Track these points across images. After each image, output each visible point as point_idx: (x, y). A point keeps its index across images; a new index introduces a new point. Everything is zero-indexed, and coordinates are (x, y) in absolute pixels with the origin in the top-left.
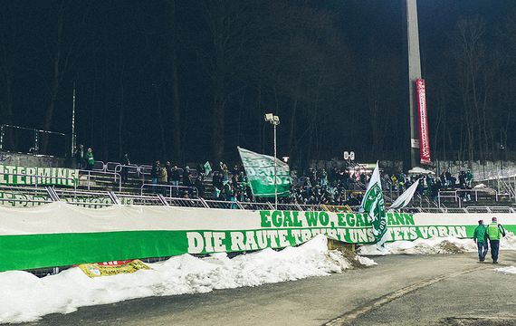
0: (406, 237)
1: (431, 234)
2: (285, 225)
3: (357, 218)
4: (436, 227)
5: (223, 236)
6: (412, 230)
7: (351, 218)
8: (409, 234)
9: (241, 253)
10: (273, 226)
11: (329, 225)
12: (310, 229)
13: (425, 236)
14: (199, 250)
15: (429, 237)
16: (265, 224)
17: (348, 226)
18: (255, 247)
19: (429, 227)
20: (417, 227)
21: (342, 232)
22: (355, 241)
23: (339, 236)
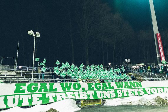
0: (137, 94)
1: (153, 92)
2: (40, 91)
3: (103, 85)
4: (156, 88)
6: (141, 90)
7: (98, 85)
8: (139, 92)
10: (27, 92)
11: (81, 89)
12: (65, 92)
13: (149, 93)
15: (151, 93)
16: (18, 91)
17: (95, 89)
18: (3, 106)
19: (151, 88)
20: (144, 89)
21: (91, 93)
22: (101, 98)
23: (88, 96)
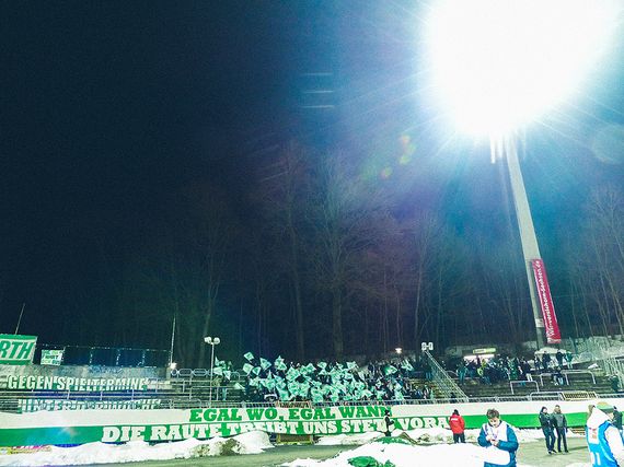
1: (413, 425)
2: (220, 419)
3: (316, 412)
4: (421, 418)
5: (143, 429)
7: (307, 413)
9: (160, 442)
10: (203, 421)
11: (277, 418)
12: (252, 422)
13: (406, 427)
14: (114, 439)
15: (411, 428)
16: (193, 419)
17: (301, 419)
18: (178, 437)
19: (411, 418)
21: (294, 425)
22: (310, 433)
23: (289, 428)
